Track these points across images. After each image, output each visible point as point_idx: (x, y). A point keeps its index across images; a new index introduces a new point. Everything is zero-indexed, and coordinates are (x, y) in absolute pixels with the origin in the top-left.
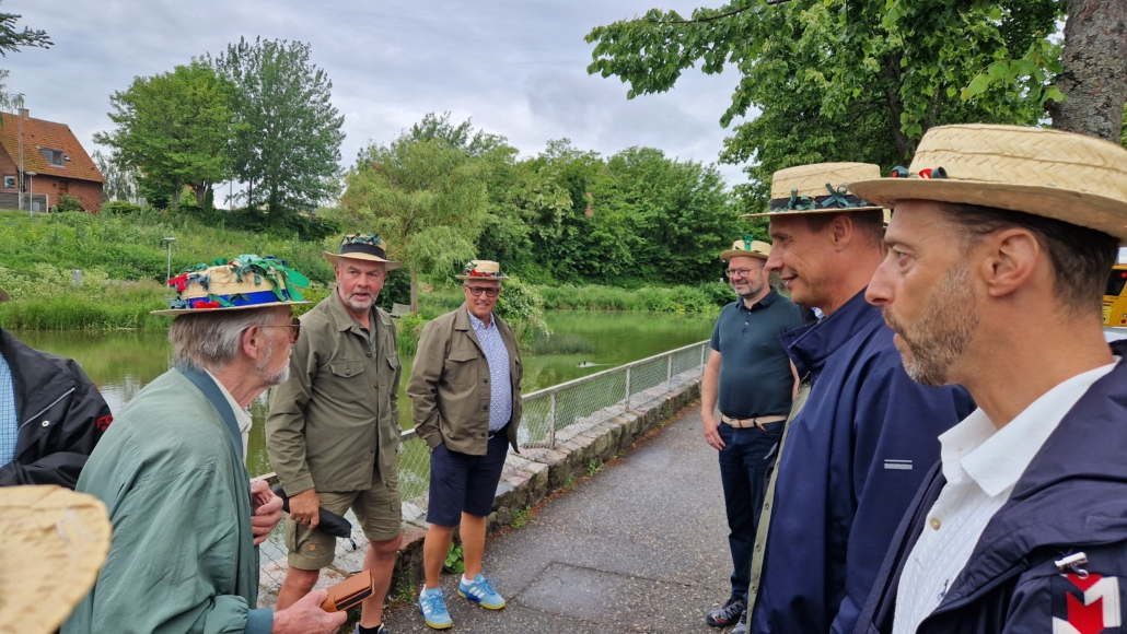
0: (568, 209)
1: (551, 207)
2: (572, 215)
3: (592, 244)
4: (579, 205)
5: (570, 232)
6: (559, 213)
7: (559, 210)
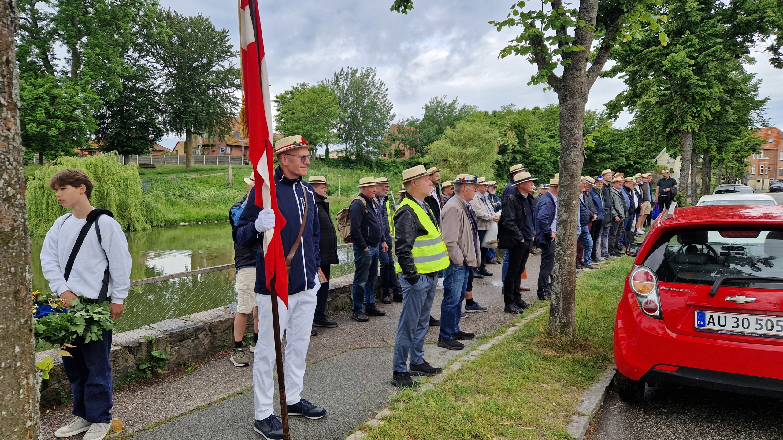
0: (516, 144)
1: (506, 144)
2: (518, 148)
3: (531, 164)
4: (522, 142)
5: (518, 158)
6: (510, 147)
7: (511, 145)
